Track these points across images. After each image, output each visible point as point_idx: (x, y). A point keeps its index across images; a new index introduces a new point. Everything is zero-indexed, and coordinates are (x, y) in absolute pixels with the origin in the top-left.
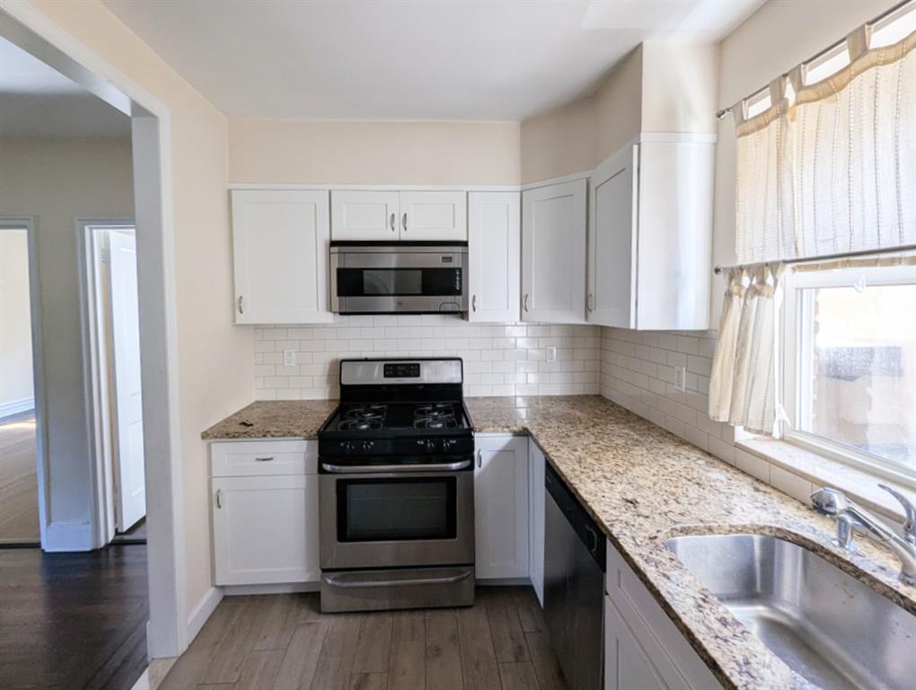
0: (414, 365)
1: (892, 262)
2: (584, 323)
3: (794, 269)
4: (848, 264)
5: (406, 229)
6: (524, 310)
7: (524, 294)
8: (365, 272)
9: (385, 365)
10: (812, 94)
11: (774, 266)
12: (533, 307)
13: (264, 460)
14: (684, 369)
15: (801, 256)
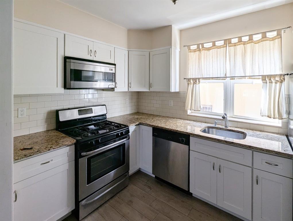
0: (90, 109)
1: (219, 79)
2: (148, 91)
3: (202, 80)
4: (213, 79)
5: (95, 56)
6: (129, 88)
7: (129, 82)
8: (82, 71)
9: (79, 110)
10: (205, 49)
11: (199, 79)
12: (133, 87)
13: (44, 163)
14: (172, 101)
15: (204, 77)
